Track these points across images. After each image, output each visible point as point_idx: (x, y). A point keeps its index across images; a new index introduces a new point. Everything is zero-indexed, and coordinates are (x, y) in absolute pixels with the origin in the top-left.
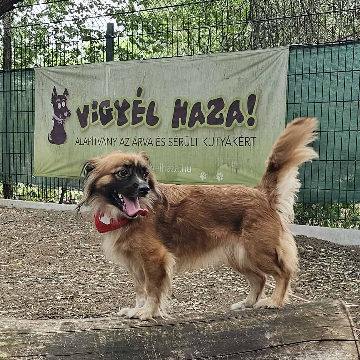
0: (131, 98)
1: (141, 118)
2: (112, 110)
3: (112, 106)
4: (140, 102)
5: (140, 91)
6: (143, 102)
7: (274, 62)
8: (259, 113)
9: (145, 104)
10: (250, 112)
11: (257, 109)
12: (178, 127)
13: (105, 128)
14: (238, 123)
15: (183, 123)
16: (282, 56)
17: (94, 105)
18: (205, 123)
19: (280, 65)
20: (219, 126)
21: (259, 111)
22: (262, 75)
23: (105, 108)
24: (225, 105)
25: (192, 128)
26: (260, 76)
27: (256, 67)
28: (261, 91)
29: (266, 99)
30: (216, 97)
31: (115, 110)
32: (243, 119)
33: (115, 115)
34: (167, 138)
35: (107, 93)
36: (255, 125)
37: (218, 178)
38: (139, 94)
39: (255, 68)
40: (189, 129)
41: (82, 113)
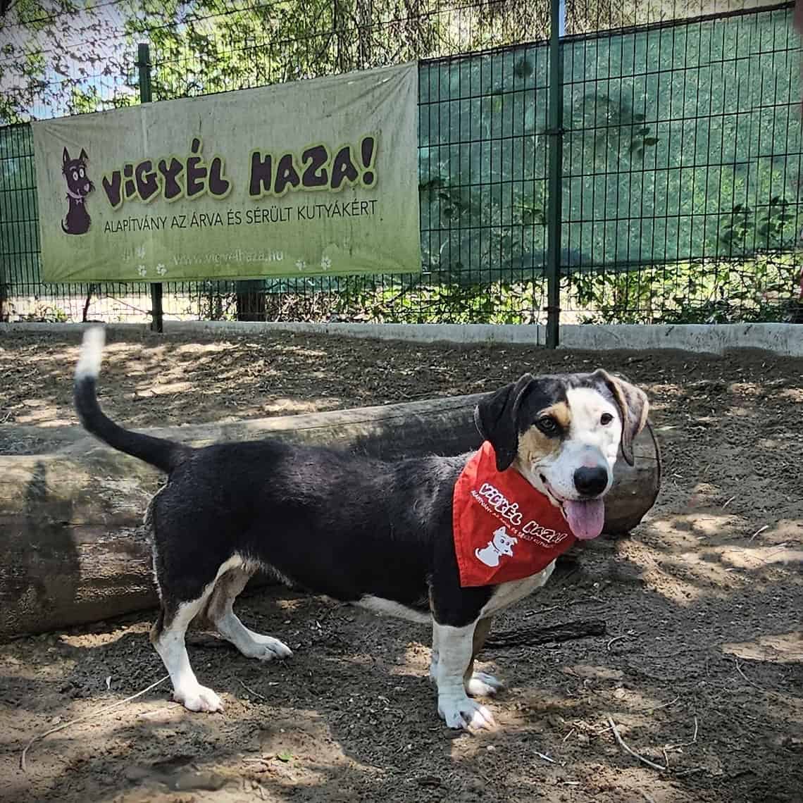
0: (184, 155)
1: (202, 184)
2: (155, 175)
3: (155, 169)
4: (198, 160)
5: (196, 143)
6: (202, 161)
7: (397, 85)
8: (380, 165)
9: (206, 163)
10: (367, 164)
11: (376, 158)
12: (259, 193)
13: (147, 204)
14: (349, 182)
15: (267, 187)
16: (407, 77)
17: (128, 171)
18: (301, 185)
19: (407, 89)
20: (322, 187)
21: (380, 161)
22: (380, 107)
23: (144, 174)
24: (329, 156)
25: (281, 195)
26: (378, 109)
27: (371, 94)
28: (381, 131)
29: (389, 143)
30: (313, 144)
31: (160, 175)
32: (357, 175)
33: (161, 183)
34: (243, 211)
35: (146, 151)
36: (374, 183)
37: (323, 265)
38: (195, 149)
39: (369, 98)
40: (276, 195)
41: (111, 183)
